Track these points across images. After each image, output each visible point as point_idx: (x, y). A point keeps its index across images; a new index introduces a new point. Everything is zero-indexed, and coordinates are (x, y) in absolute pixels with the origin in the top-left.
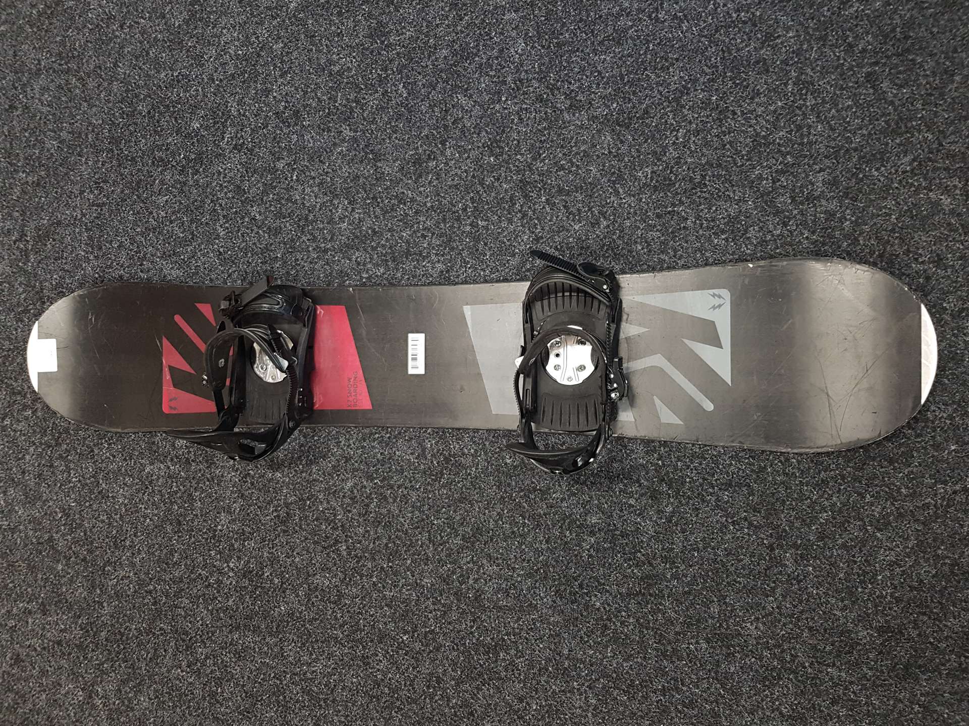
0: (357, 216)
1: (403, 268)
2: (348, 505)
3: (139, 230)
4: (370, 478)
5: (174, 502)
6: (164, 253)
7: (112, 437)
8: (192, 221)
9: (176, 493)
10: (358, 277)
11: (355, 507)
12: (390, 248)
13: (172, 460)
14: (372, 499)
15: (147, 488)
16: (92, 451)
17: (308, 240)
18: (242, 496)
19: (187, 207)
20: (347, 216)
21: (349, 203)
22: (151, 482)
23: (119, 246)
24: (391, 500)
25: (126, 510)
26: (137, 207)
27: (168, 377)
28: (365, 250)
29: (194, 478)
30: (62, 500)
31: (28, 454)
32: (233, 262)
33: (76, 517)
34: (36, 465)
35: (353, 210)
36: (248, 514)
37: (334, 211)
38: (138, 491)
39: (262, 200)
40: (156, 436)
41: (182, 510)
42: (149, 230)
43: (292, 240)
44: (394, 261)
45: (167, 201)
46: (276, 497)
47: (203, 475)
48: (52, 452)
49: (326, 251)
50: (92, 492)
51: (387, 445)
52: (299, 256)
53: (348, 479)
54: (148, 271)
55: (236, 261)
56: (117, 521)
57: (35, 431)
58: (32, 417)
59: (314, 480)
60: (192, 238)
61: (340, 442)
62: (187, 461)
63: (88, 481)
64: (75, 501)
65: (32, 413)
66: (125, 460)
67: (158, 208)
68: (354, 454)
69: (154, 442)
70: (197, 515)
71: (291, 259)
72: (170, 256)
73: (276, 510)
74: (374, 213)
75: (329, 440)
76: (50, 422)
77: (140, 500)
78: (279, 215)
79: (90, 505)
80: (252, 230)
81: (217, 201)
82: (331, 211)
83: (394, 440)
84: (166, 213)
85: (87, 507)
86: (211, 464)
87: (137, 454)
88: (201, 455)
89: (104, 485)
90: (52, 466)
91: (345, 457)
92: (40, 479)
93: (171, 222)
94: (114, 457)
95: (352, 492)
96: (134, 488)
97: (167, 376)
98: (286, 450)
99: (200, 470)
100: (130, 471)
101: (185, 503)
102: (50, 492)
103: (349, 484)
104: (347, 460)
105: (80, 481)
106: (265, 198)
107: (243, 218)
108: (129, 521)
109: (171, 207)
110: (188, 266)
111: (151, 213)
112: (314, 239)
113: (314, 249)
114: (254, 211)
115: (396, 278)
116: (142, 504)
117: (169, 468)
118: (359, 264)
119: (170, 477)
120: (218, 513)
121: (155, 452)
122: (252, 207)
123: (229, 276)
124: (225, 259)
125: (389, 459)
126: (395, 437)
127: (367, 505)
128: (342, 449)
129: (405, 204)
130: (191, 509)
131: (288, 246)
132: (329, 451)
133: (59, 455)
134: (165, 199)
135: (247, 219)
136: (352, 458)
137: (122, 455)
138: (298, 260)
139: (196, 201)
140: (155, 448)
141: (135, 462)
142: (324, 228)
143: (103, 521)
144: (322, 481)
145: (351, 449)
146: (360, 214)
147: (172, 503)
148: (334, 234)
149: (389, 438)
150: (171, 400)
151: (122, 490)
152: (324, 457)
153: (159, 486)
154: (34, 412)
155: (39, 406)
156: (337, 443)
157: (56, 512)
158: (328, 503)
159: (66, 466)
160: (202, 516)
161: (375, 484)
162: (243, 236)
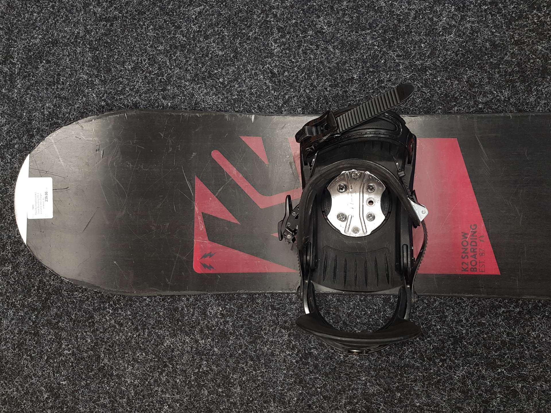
0: (468, 25)
1: (537, 90)
2: (458, 400)
3: (161, 48)
4: (492, 366)
5: (203, 385)
6: (196, 75)
7: (119, 300)
8: (235, 36)
9: (206, 373)
10: (472, 103)
11: (469, 404)
12: (519, 65)
13: (201, 331)
14: (495, 393)
15: (166, 366)
16: (92, 317)
17: (398, 56)
18: (301, 382)
19: (229, 20)
20: (455, 26)
21: (456, 10)
22: (171, 359)
23: (134, 69)
24: (523, 397)
25: (136, 393)
26: (160, 21)
27: (202, 227)
28: (481, 68)
29: (231, 356)
30: (49, 376)
31: (7, 318)
32: (291, 85)
33: (68, 399)
34: (16, 331)
35: (463, 18)
36: (309, 406)
37: (435, 19)
38: (153, 369)
39: (332, 8)
40: (179, 300)
41: (215, 396)
42: (176, 47)
43: (375, 57)
44: (523, 82)
45: (200, 13)
46: (350, 385)
47: (244, 352)
48: (37, 317)
49: (424, 70)
50: (89, 368)
51: (517, 322)
52: (384, 76)
53: (458, 366)
54: (173, 98)
55: (295, 84)
56: (123, 407)
57: (15, 291)
58: (12, 273)
59: (407, 366)
60: (235, 57)
61: (446, 317)
62: (224, 335)
63: (85, 355)
64: (67, 378)
65: (13, 268)
66: (136, 329)
67: (189, 20)
68: (467, 334)
69: (178, 308)
70: (235, 404)
71: (372, 81)
72: (203, 79)
73: (350, 403)
74: (494, 22)
75: (428, 313)
76: (35, 280)
77: (156, 381)
78: (357, 27)
79: (87, 385)
80: (317, 46)
81: (270, 10)
82: (431, 20)
83: (527, 316)
84: (200, 27)
85: (83, 387)
86: (256, 338)
87: (152, 322)
88: (242, 326)
89: (106, 361)
90: (36, 334)
91: (453, 337)
92: (20, 350)
93: (206, 37)
94: (121, 325)
95: (464, 383)
96: (148, 365)
97: (200, 226)
98: (364, 324)
99: (241, 347)
100: (143, 343)
101: (219, 386)
102: (33, 366)
103: (460, 373)
104: (457, 341)
105: (73, 354)
106: (336, 6)
107: (305, 31)
108: (140, 407)
109: (206, 19)
110: (229, 91)
111: (179, 27)
112: (407, 55)
113: (407, 68)
114: (321, 22)
115: (527, 104)
116: (159, 386)
117: (197, 341)
118: (472, 85)
119: (198, 353)
120: (265, 402)
121: (178, 320)
122: (319, 17)
123: (285, 103)
124: (279, 81)
125: (520, 341)
126: (529, 312)
127: (487, 402)
128: (448, 325)
129: (539, 9)
130: (227, 396)
131: (368, 65)
132: (429, 328)
133: (47, 320)
134: (198, 9)
135: (310, 32)
136: (463, 338)
137: (133, 324)
138: (382, 82)
139: (241, 11)
140: (177, 316)
141: (150, 332)
142: (421, 41)
143: (104, 406)
144: (418, 368)
145: (462, 326)
146: (473, 22)
147: (200, 387)
148: (435, 49)
149: (519, 313)
150: (205, 256)
151: (130, 368)
152: (423, 335)
153: (183, 364)
154: (16, 267)
155: (21, 259)
156: (441, 318)
157: (41, 392)
158: (428, 396)
159: (56, 334)
160: (242, 405)
161: (499, 374)
162: (305, 53)
